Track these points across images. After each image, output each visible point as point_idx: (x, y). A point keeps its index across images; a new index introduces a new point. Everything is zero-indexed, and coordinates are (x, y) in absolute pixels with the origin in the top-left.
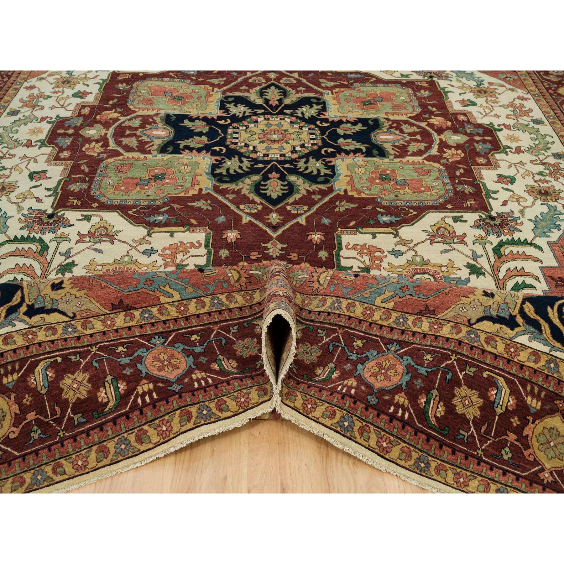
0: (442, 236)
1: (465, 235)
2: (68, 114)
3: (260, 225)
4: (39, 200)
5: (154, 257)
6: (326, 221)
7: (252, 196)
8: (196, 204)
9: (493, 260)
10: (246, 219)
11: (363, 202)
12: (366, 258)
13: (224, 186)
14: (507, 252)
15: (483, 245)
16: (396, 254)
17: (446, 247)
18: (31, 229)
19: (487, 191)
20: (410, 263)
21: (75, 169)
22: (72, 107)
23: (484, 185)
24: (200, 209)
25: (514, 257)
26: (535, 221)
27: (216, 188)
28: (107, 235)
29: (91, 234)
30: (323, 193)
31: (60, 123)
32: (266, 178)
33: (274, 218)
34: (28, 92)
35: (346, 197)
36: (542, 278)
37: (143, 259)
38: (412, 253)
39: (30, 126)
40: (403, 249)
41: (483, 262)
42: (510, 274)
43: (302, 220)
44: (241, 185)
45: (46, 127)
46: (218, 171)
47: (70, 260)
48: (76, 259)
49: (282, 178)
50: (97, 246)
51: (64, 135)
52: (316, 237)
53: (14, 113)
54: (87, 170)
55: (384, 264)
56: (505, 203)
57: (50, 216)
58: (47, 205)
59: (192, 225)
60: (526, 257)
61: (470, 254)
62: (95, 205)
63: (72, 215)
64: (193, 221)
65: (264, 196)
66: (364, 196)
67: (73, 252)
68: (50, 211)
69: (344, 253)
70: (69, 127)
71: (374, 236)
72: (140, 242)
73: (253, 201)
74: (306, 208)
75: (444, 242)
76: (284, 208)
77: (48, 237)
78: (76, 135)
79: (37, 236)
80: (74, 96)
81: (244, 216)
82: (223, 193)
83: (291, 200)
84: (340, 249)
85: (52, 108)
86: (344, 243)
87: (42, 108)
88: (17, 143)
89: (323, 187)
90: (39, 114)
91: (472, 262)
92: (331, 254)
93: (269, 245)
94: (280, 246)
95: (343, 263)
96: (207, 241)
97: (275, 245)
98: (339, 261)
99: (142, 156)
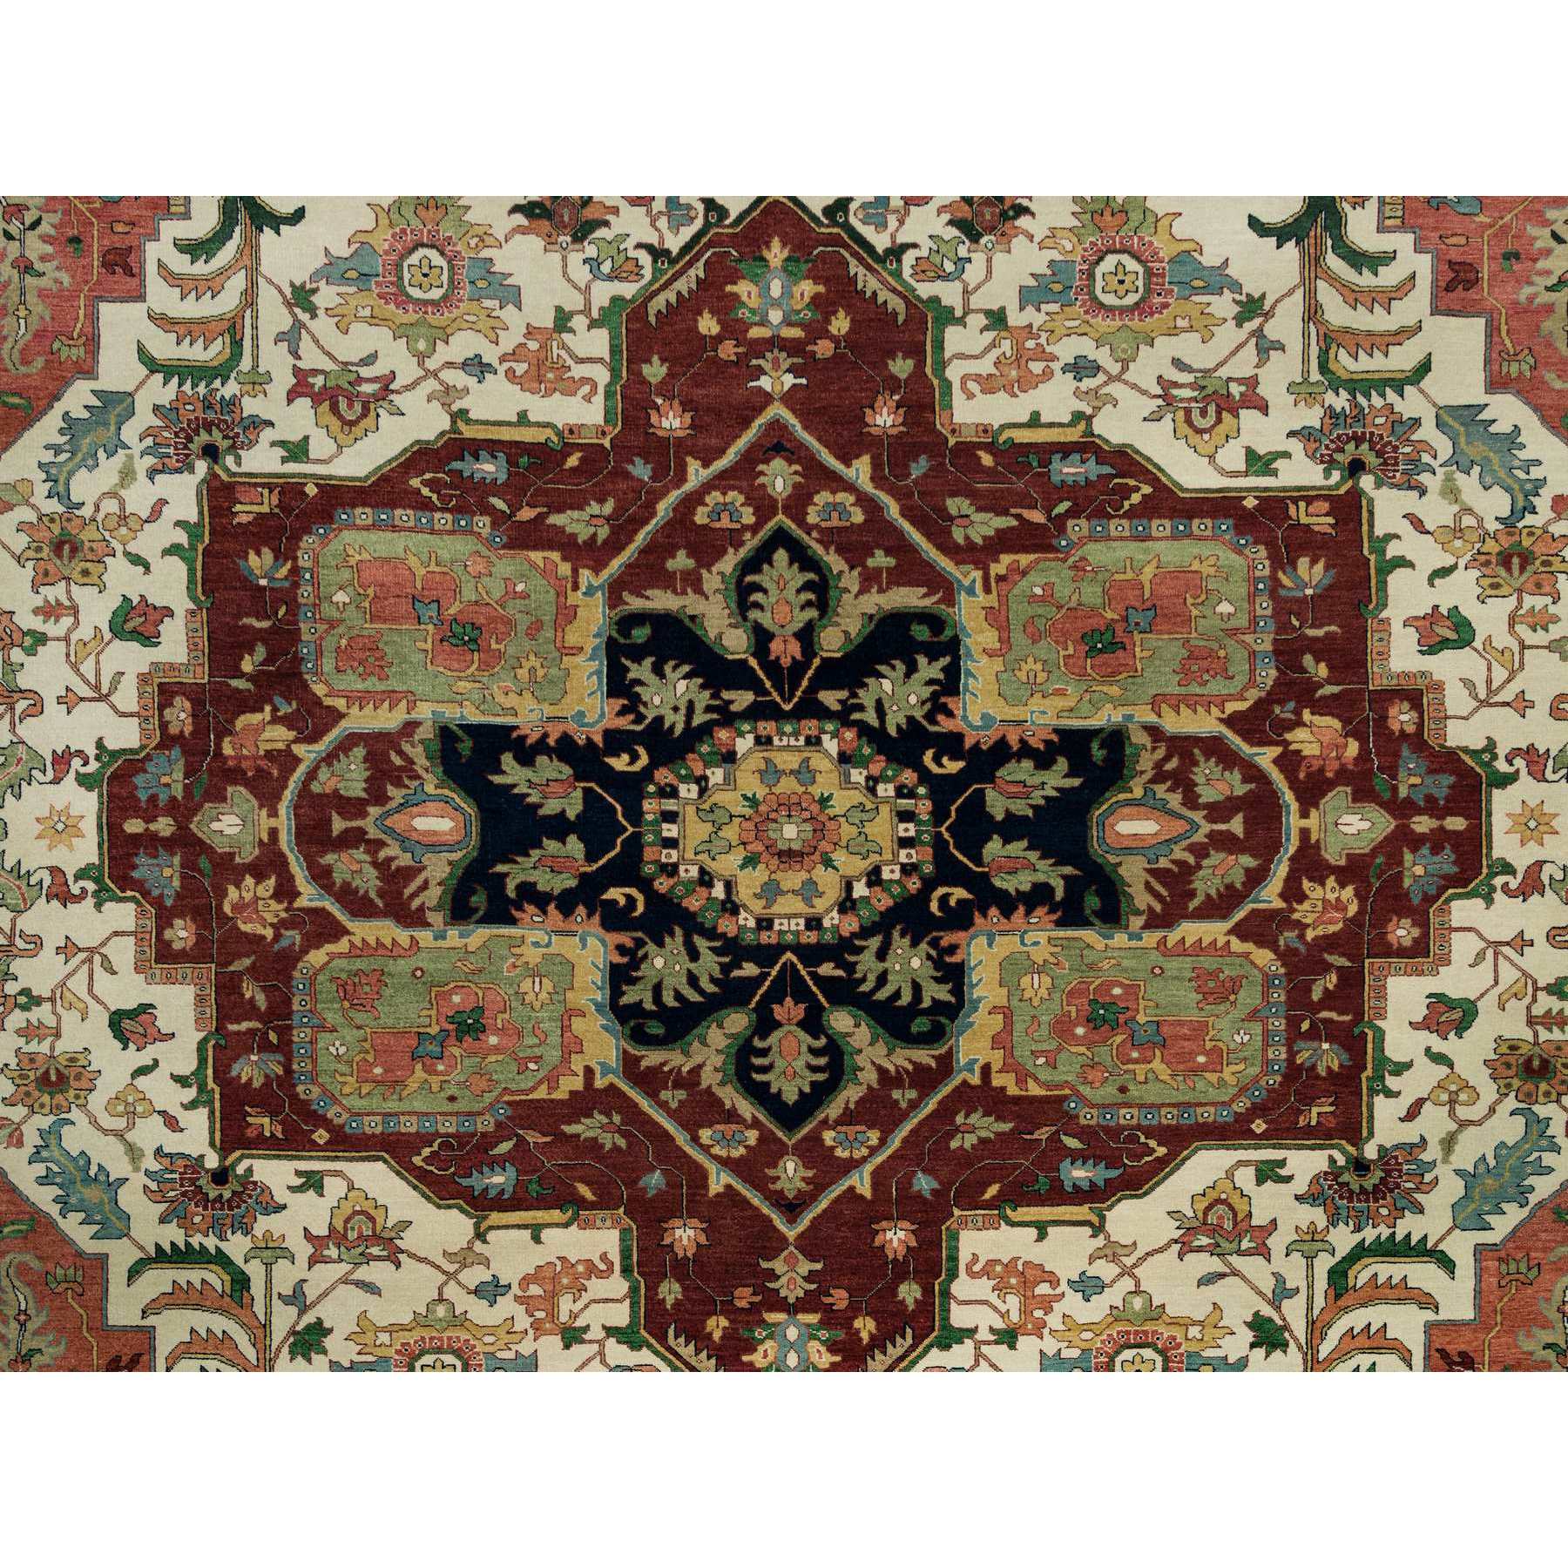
0: (1214, 1230)
1: (1273, 1226)
3: (755, 1199)
4: (170, 1122)
5: (505, 1307)
6: (924, 1183)
7: (730, 1096)
8: (582, 1129)
9: (1319, 1303)
10: (719, 1180)
11: (1028, 1111)
12: (1013, 1303)
13: (652, 1058)
14: (1364, 1277)
16: (1088, 1286)
17: (1215, 1265)
18: (184, 1219)
19: (1381, 1062)
20: (1116, 1315)
21: (229, 997)
23: (1380, 1038)
24: (594, 1144)
25: (1373, 1294)
27: (629, 1065)
28: (376, 1237)
29: (337, 1237)
30: (925, 1079)
32: (765, 1024)
33: (791, 1175)
35: (985, 1097)
36: (1418, 1357)
38: (1127, 1284)
40: (1105, 1270)
41: (1294, 1313)
43: (861, 1182)
44: (698, 1054)
45: (85, 808)
46: (630, 996)
49: (813, 1023)
50: (363, 1274)
52: (896, 1238)
54: (261, 1000)
55: (1054, 1321)
56: (1414, 1111)
57: (219, 1179)
58: (198, 1139)
59: (582, 1204)
60: (1403, 1294)
61: (1269, 1287)
62: (321, 1136)
63: (272, 1173)
64: (584, 1191)
65: (761, 1094)
66: (1034, 1090)
67: (310, 1293)
68: (212, 1160)
69: (962, 1287)
70: (153, 805)
71: (1042, 1229)
72: (463, 1259)
73: (732, 1116)
74: (874, 1137)
75: (1214, 1250)
76: (815, 1139)
77: (236, 1249)
79: (209, 1244)
81: (712, 1168)
82: (650, 1081)
83: (833, 1110)
84: (953, 1275)
86: (964, 1257)
89: (924, 1056)
91: (1267, 1310)
92: (928, 1291)
93: (778, 1265)
94: (805, 1267)
95: (960, 1317)
96: (625, 1254)
97: (792, 1263)
98: (946, 1310)
99: (403, 936)
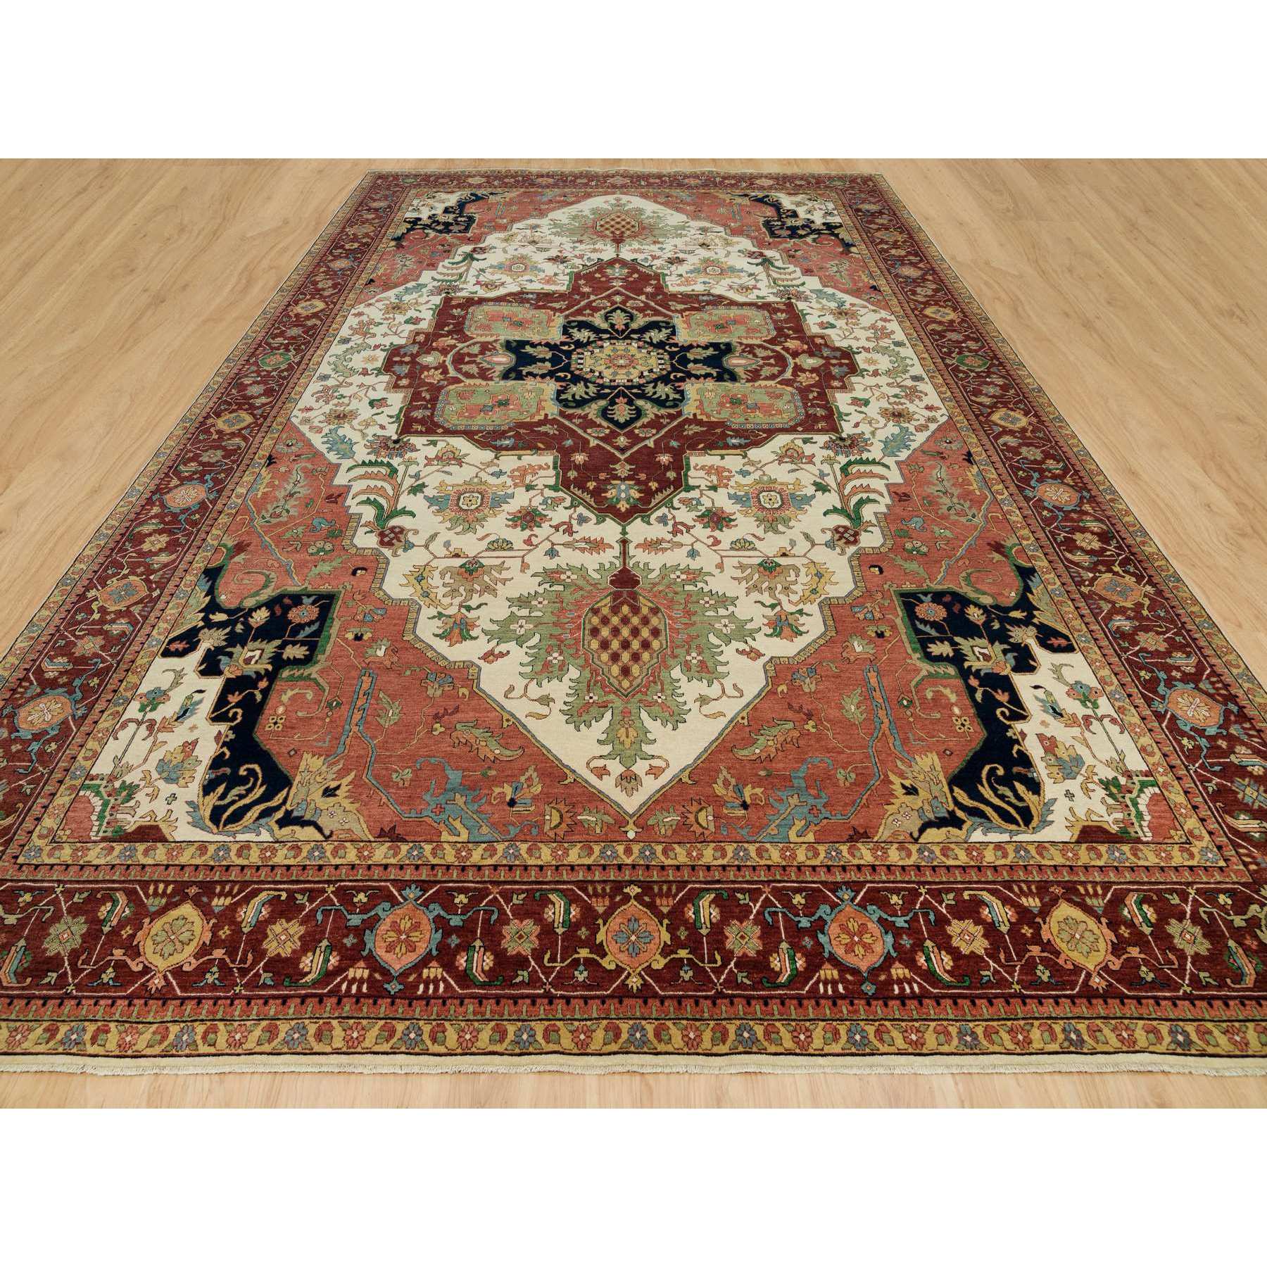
0: (791, 457)
1: (813, 455)
2: (403, 342)
3: (609, 448)
4: (382, 427)
5: (503, 479)
6: (674, 444)
7: (599, 421)
8: (542, 429)
9: (839, 478)
10: (593, 443)
11: (712, 425)
12: (714, 478)
13: (570, 411)
14: (854, 470)
15: (831, 465)
16: (744, 473)
17: (794, 467)
18: (377, 454)
19: (840, 414)
20: (757, 482)
21: (416, 396)
22: (405, 334)
23: (837, 408)
24: (546, 434)
25: (860, 475)
26: (886, 442)
27: (562, 414)
28: (454, 458)
29: (438, 458)
30: (672, 417)
31: (395, 351)
32: (613, 403)
33: (622, 441)
34: (357, 320)
35: (695, 421)
36: (886, 494)
37: (492, 480)
38: (760, 473)
39: (365, 354)
40: (751, 469)
41: (830, 481)
42: (855, 491)
43: (651, 443)
44: (587, 410)
45: (381, 355)
46: (563, 397)
47: (420, 482)
48: (426, 480)
49: (630, 403)
50: (446, 469)
51: (401, 363)
52: (665, 459)
53: (345, 341)
54: (428, 397)
55: (732, 483)
56: (857, 425)
57: (396, 442)
58: (392, 431)
59: (539, 449)
60: (872, 475)
61: (817, 473)
62: (440, 431)
63: (417, 441)
64: (540, 445)
65: (611, 420)
66: (713, 419)
67: (422, 474)
68: (395, 437)
69: (692, 473)
70: (405, 355)
71: (723, 457)
72: (489, 464)
73: (600, 426)
74: (654, 431)
75: (792, 462)
76: (632, 431)
77: (396, 461)
78: (413, 362)
79: (385, 460)
80: (406, 322)
81: (591, 440)
82: (570, 417)
83: (639, 424)
84: (689, 469)
85: (385, 335)
86: (692, 464)
87: (374, 335)
88: (353, 371)
89: (672, 411)
90: (372, 342)
91: (819, 480)
92: (679, 474)
93: (617, 466)
94: (628, 467)
95: (691, 482)
96: (555, 463)
97: (623, 466)
98: (687, 480)
99: (484, 383)
